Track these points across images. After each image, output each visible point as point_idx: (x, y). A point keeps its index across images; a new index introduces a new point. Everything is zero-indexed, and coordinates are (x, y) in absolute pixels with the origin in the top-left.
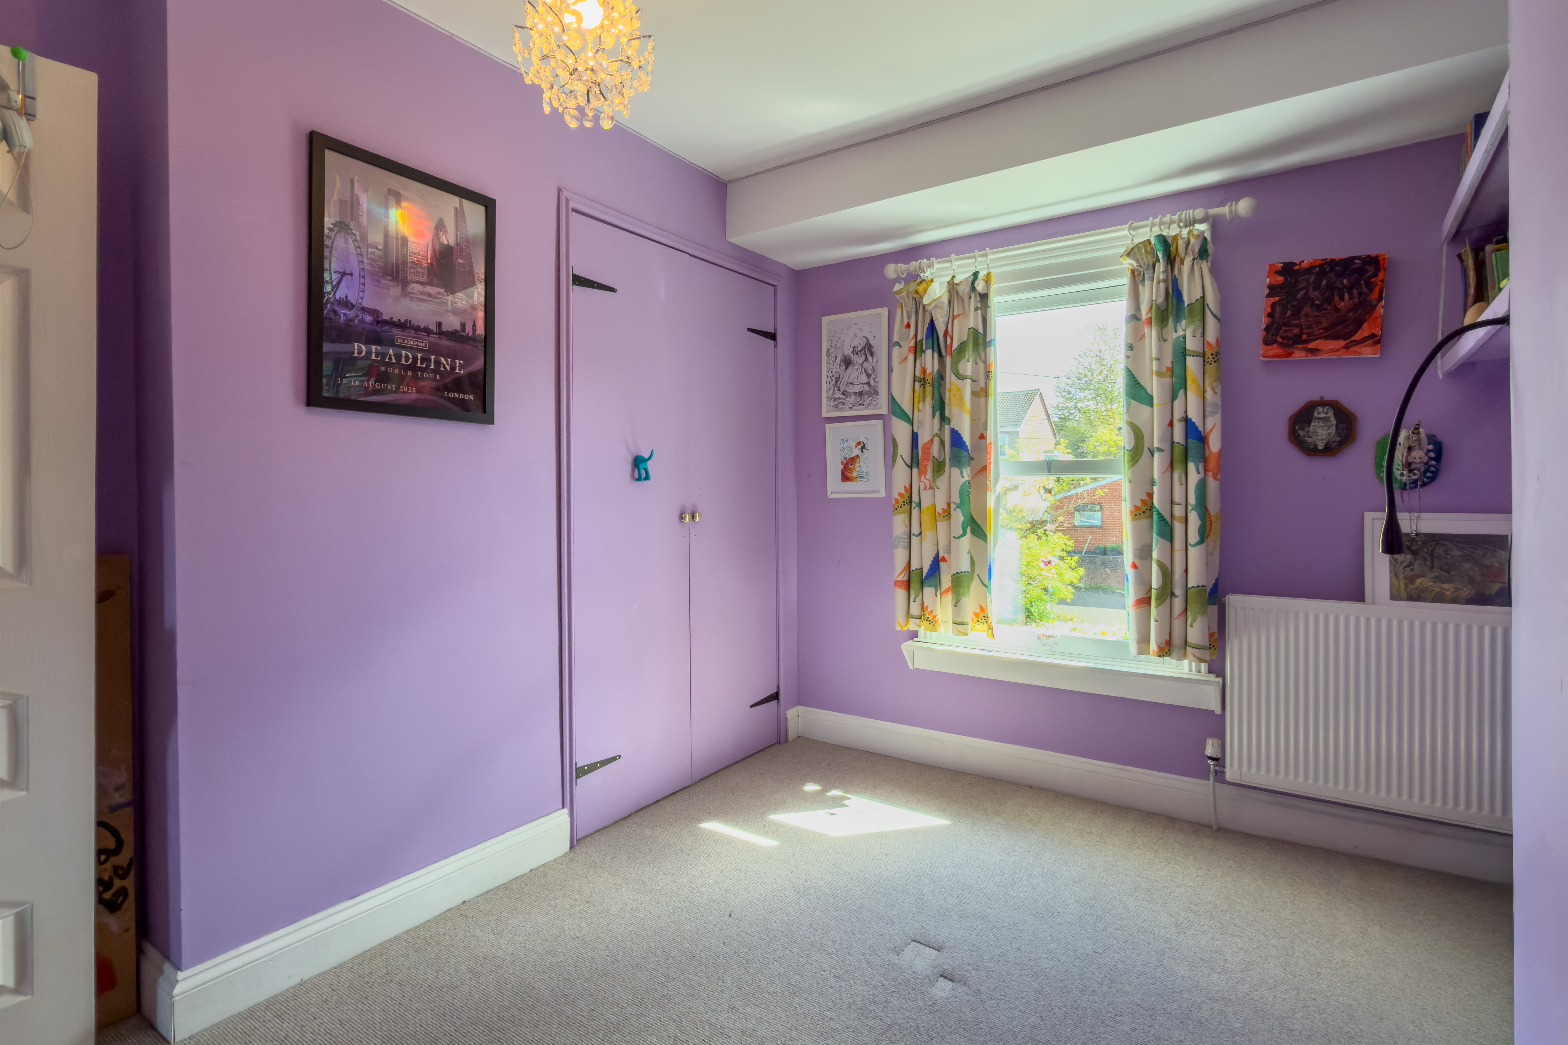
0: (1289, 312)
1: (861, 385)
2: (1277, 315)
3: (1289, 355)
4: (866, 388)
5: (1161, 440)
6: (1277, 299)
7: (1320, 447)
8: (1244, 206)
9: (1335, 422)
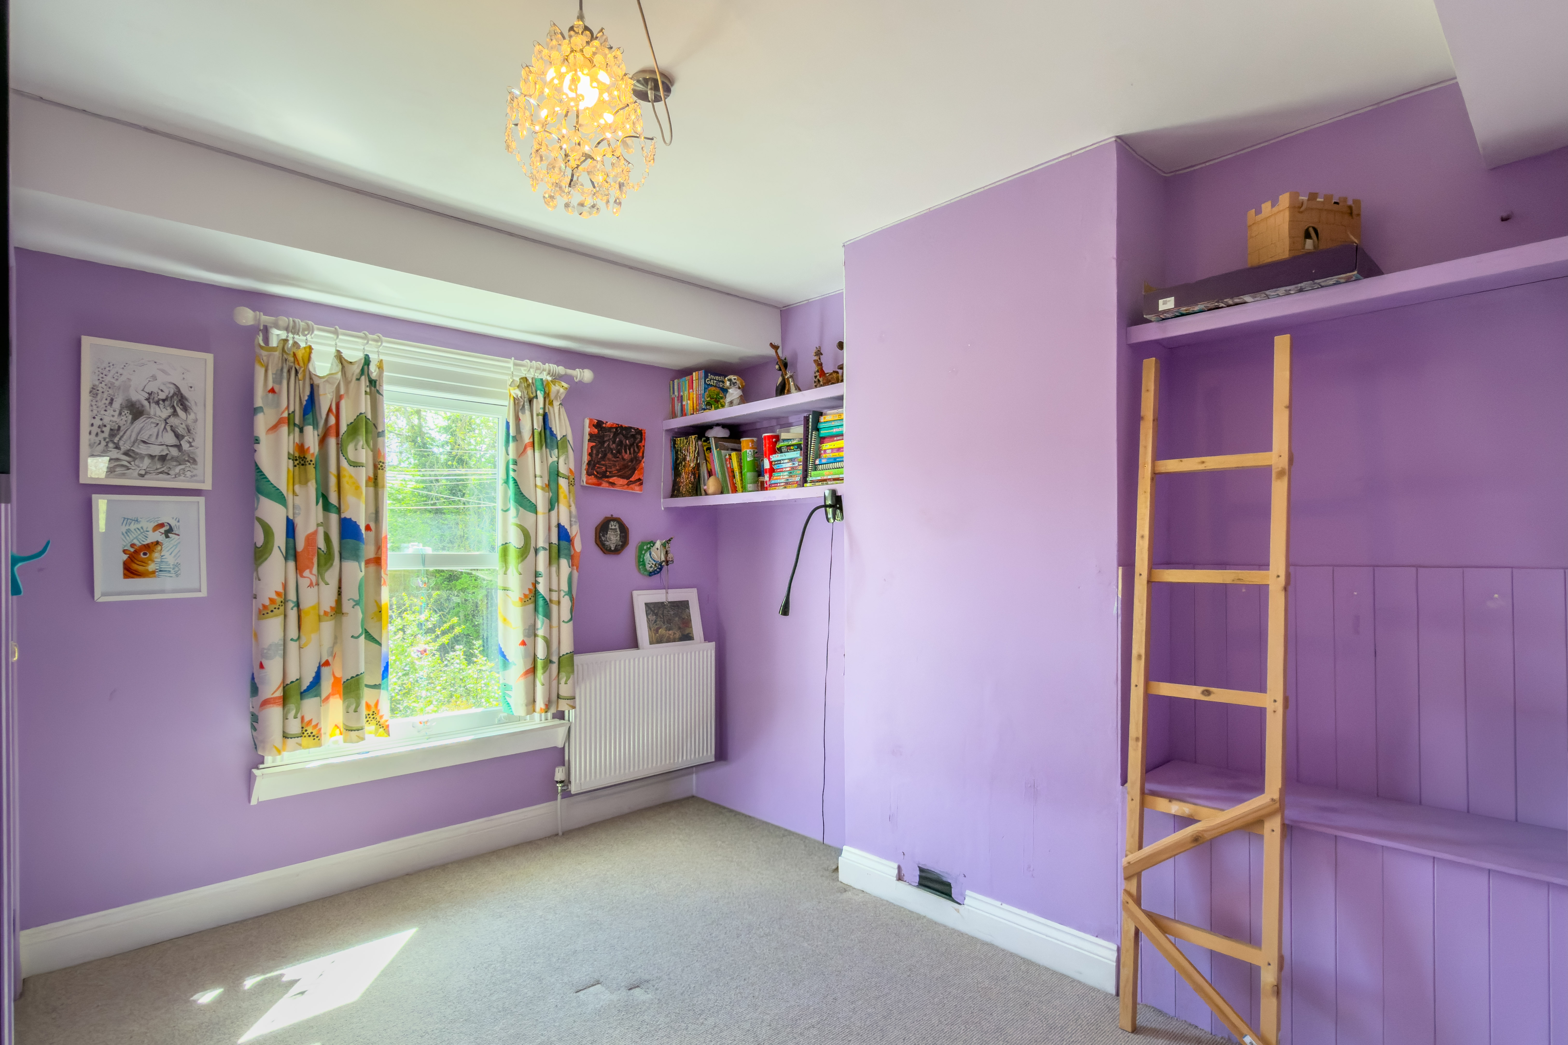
0: (600, 455)
1: (164, 447)
2: (594, 455)
3: (600, 485)
4: (174, 452)
5: (544, 542)
6: (594, 444)
7: (613, 549)
8: (586, 375)
9: (619, 532)
